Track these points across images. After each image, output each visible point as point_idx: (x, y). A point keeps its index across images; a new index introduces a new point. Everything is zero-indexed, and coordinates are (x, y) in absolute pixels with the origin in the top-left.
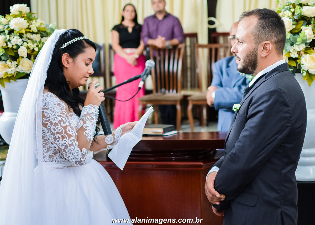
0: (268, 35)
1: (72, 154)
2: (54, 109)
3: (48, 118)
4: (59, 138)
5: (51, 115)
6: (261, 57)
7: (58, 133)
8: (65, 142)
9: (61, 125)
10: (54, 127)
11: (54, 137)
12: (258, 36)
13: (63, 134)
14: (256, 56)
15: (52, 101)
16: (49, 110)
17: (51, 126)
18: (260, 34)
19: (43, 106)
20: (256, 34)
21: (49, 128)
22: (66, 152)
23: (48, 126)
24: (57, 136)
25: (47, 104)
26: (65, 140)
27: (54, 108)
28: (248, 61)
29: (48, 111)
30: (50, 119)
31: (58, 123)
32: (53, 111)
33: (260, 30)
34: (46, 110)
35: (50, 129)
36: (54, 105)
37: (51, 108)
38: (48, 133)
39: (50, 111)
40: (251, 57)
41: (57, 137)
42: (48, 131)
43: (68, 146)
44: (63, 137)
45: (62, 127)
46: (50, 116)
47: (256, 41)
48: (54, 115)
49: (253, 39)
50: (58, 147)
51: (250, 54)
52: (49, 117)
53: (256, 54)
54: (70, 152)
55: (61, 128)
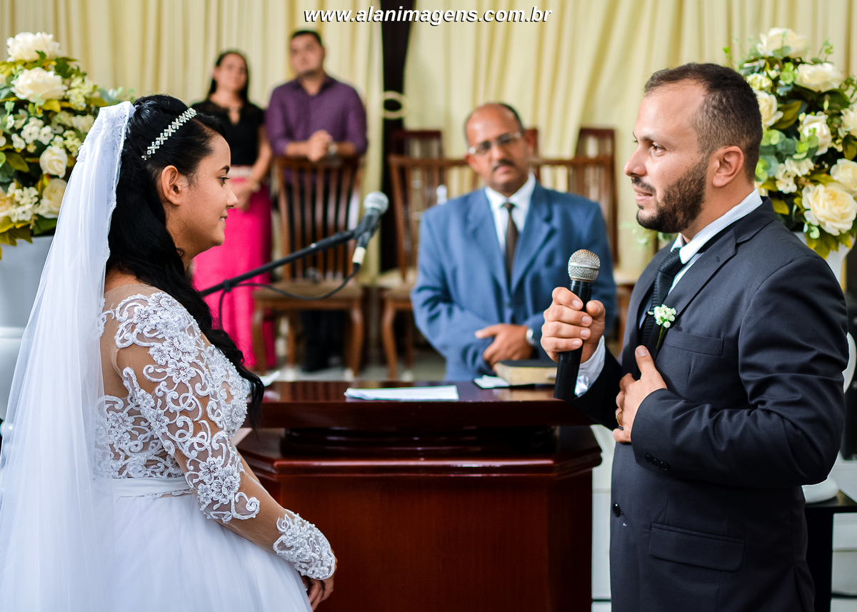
0: (733, 130)
1: (215, 478)
2: (180, 343)
3: (161, 366)
4: (186, 426)
5: (170, 361)
6: (714, 187)
7: (184, 412)
8: (202, 441)
9: (194, 393)
10: (175, 395)
11: (169, 422)
12: (710, 133)
13: (199, 417)
14: (701, 184)
15: (176, 319)
16: (165, 343)
17: (167, 390)
18: (714, 127)
19: (148, 332)
20: (705, 128)
21: (160, 394)
22: (197, 469)
23: (159, 390)
24: (180, 421)
25: (159, 327)
26: (203, 437)
27: (181, 340)
28: (678, 196)
29: (162, 348)
30: (167, 370)
31: (188, 385)
32: (176, 350)
33: (715, 116)
34: (158, 345)
35: (163, 398)
36: (181, 331)
37: (172, 338)
38: (154, 408)
39: (169, 349)
40: (688, 187)
41: (180, 424)
42: (156, 402)
43: (210, 453)
44: (198, 427)
45: (198, 396)
46: (167, 362)
47: (702, 144)
48: (180, 360)
49: (696, 139)
50: (177, 450)
51: (685, 179)
52: (166, 366)
53: (703, 180)
54: (211, 472)
55: (195, 399)
